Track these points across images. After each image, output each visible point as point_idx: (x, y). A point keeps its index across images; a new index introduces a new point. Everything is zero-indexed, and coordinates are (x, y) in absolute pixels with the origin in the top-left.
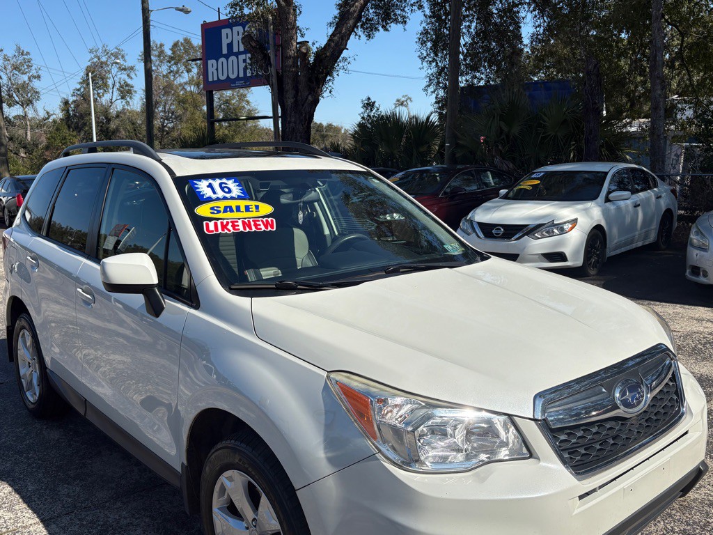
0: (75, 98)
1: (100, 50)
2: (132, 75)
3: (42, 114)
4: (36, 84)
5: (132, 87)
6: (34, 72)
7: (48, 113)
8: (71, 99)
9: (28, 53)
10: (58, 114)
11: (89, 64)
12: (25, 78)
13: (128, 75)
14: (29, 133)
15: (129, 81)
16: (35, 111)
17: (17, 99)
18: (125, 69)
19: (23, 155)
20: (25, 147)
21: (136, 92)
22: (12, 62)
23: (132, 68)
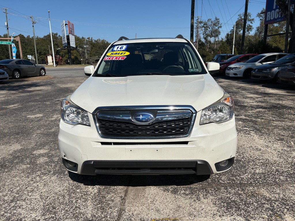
0: (231, 33)
1: (242, 15)
2: (253, 22)
3: (220, 39)
4: (220, 29)
5: (252, 26)
6: (220, 25)
7: (222, 39)
8: (230, 33)
9: (219, 19)
10: (225, 40)
11: (237, 20)
12: (217, 28)
13: (251, 22)
14: (215, 46)
15: (251, 24)
16: (219, 38)
17: (213, 35)
18: (250, 20)
19: (212, 53)
20: (213, 51)
21: (253, 28)
22: (213, 23)
23: (253, 20)
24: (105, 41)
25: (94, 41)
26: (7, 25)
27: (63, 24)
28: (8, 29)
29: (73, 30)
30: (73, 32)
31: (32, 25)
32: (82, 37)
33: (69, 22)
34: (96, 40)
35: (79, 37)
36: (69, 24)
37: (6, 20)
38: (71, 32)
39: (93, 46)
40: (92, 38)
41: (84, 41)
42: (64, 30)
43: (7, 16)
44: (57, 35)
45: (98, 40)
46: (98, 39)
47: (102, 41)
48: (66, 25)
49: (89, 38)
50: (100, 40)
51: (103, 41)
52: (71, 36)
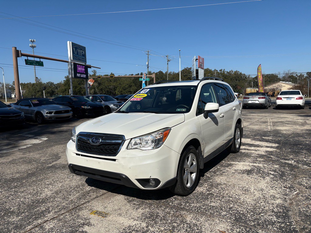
24: (238, 72)
25: (226, 73)
26: (148, 65)
27: (194, 59)
28: (148, 67)
29: (203, 64)
30: (202, 66)
31: (167, 63)
32: (214, 70)
33: (199, 57)
34: (228, 71)
35: (211, 70)
36: (199, 59)
37: (147, 60)
38: (201, 66)
39: (225, 78)
40: (224, 70)
41: (215, 74)
42: (194, 65)
43: (148, 57)
44: (191, 69)
45: (230, 72)
46: (231, 70)
47: (234, 72)
48: (196, 60)
49: (222, 70)
50: (232, 71)
51: (236, 72)
52: (200, 70)
